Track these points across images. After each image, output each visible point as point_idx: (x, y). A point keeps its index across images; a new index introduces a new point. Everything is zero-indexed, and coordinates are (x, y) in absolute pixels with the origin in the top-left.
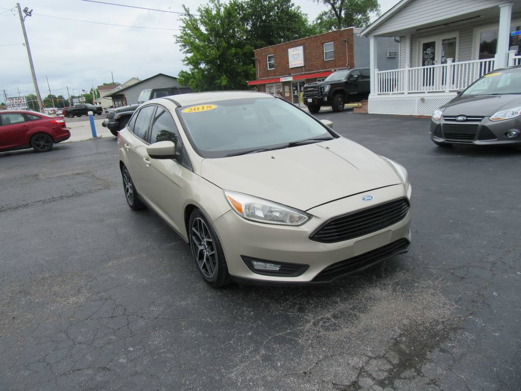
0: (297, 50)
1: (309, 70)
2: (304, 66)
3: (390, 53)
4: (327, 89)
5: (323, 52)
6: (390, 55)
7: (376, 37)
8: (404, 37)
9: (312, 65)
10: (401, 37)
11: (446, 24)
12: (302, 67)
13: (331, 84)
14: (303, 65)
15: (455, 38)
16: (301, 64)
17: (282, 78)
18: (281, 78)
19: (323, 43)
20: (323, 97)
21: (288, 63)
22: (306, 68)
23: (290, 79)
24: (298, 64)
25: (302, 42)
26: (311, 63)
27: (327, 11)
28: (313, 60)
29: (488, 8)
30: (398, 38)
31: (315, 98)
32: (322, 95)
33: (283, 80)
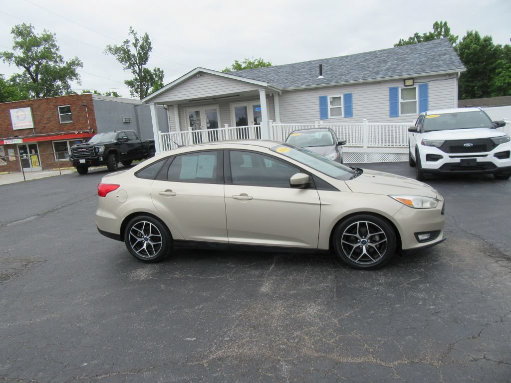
0: (22, 111)
1: (42, 133)
2: (34, 128)
3: (125, 118)
4: (102, 149)
5: (58, 115)
6: (126, 121)
7: (155, 103)
8: (172, 106)
9: (44, 127)
10: (168, 106)
11: (214, 99)
12: (32, 129)
13: (105, 145)
14: (32, 127)
15: (216, 109)
16: (30, 126)
17: (7, 141)
18: (5, 141)
19: (57, 106)
20: (98, 158)
21: (11, 124)
22: (37, 130)
23: (19, 141)
24: (26, 126)
25: (29, 103)
26: (44, 125)
27: (21, 73)
28: (45, 122)
29: (251, 91)
30: (165, 106)
31: (89, 159)
32: (96, 155)
33: (8, 142)
